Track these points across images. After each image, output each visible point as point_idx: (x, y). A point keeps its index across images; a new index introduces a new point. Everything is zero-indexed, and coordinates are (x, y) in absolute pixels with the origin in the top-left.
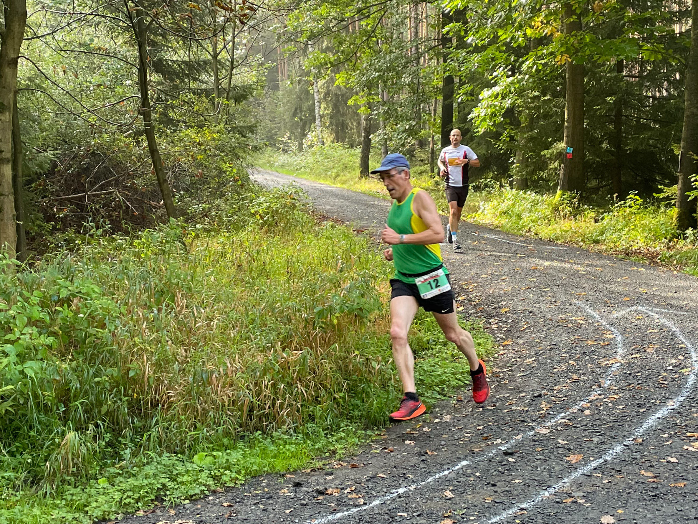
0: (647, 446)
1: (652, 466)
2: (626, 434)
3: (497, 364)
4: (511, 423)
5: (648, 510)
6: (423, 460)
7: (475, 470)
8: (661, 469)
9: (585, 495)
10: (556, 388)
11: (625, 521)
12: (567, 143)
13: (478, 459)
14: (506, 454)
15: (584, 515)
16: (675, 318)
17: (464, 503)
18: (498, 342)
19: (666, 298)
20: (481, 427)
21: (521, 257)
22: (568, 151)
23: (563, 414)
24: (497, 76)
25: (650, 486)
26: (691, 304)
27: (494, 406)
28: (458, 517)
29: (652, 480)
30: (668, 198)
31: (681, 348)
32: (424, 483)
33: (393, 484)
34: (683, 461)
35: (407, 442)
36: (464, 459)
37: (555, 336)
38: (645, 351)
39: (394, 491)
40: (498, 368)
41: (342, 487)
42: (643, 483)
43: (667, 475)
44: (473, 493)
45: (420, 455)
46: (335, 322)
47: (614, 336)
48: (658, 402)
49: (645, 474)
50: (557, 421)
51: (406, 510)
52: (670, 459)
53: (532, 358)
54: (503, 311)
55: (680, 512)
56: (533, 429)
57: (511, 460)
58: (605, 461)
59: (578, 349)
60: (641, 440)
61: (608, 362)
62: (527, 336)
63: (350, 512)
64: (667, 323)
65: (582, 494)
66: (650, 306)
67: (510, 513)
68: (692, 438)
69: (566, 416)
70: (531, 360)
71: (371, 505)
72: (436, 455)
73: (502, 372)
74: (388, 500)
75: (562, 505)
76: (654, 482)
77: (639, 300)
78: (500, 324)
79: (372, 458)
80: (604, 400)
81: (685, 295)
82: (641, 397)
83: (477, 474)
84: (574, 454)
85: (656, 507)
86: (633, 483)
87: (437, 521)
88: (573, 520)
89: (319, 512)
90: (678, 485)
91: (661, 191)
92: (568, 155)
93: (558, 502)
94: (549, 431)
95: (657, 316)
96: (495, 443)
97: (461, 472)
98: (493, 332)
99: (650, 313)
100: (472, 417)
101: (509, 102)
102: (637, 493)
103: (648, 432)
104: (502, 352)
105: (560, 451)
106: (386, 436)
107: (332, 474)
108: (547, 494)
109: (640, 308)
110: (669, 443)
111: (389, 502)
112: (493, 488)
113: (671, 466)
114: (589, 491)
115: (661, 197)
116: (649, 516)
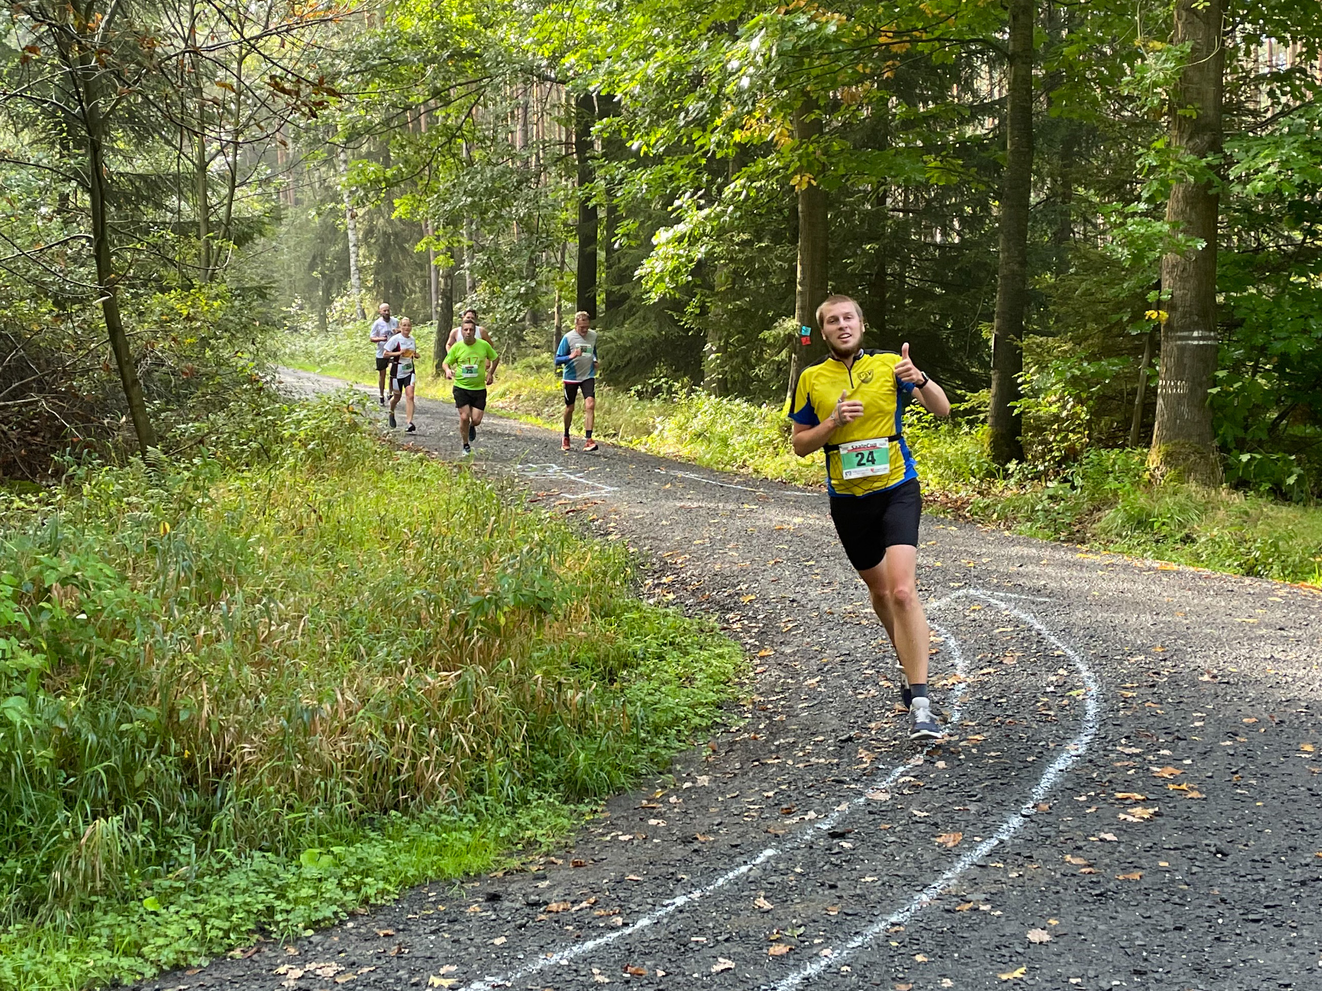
0: (1058, 816)
1: (1079, 848)
2: (1018, 797)
3: (757, 689)
4: (819, 785)
5: (1097, 919)
6: (695, 851)
7: (791, 864)
8: (1095, 852)
9: (988, 896)
10: (873, 725)
11: (1066, 938)
12: (801, 320)
13: (789, 845)
14: (834, 835)
15: (997, 929)
16: (1033, 607)
17: (795, 917)
18: (749, 652)
19: (1009, 576)
20: (771, 794)
21: (751, 511)
22: (803, 333)
23: (901, 769)
24: (680, 207)
25: (1087, 880)
26: (1052, 585)
27: (777, 758)
28: (793, 940)
29: (1088, 870)
30: (972, 411)
31: (1059, 656)
32: (712, 887)
33: (660, 891)
34: (1125, 838)
35: (653, 822)
36: (766, 847)
37: (845, 640)
38: (1001, 663)
39: (668, 902)
40: (761, 694)
41: (573, 898)
42: (1073, 875)
43: (1107, 861)
44: (803, 901)
45: (687, 840)
46: (502, 621)
47: (942, 639)
48: (1052, 745)
49: (1073, 862)
50: (896, 780)
51: (701, 931)
52: (1103, 835)
53: (816, 676)
54: (745, 600)
55: (1147, 921)
56: (861, 794)
57: (846, 845)
58: (1002, 842)
59: (889, 661)
60: (1047, 807)
61: (945, 682)
62: (797, 641)
63: (605, 939)
64: (1023, 616)
65: (984, 896)
66: (988, 589)
67: (877, 930)
68: (1128, 802)
69: (908, 772)
70: (814, 681)
71: (636, 927)
72: (714, 842)
73: (770, 702)
74: (663, 917)
75: (957, 915)
76: (1090, 873)
77: (968, 578)
78: (746, 622)
79: (600, 851)
80: (962, 744)
81: (1037, 570)
82: (1020, 738)
83: (798, 870)
84: (946, 832)
85: (1106, 912)
86: (1058, 876)
87: (761, 949)
88: (981, 938)
89: (553, 941)
90: (1131, 877)
91: (962, 399)
92: (804, 340)
93: (948, 911)
94: (889, 796)
95: (1003, 605)
96: (807, 818)
97: (769, 867)
98: (736, 636)
99: (991, 600)
100: (746, 777)
101: (703, 250)
102: (1069, 892)
103: (1052, 793)
104: (759, 669)
105: (922, 827)
106: (608, 814)
107: (545, 878)
108: (924, 898)
109: (972, 591)
110: (1093, 810)
111: (665, 921)
112: (833, 891)
113: (1108, 848)
114: (993, 891)
115: (962, 409)
116: (1100, 927)
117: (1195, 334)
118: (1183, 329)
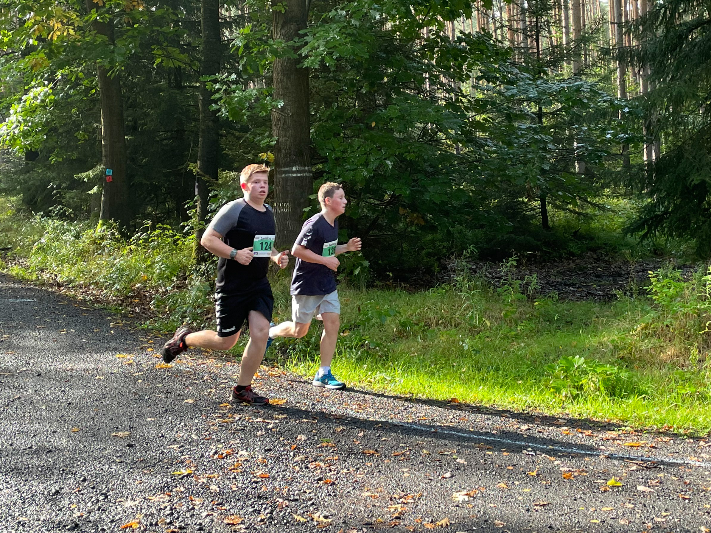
12: (106, 165)
22: (107, 173)
92: (108, 178)
117: (294, 169)
118: (286, 165)
